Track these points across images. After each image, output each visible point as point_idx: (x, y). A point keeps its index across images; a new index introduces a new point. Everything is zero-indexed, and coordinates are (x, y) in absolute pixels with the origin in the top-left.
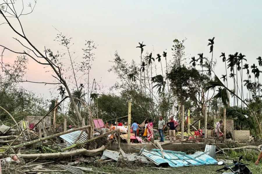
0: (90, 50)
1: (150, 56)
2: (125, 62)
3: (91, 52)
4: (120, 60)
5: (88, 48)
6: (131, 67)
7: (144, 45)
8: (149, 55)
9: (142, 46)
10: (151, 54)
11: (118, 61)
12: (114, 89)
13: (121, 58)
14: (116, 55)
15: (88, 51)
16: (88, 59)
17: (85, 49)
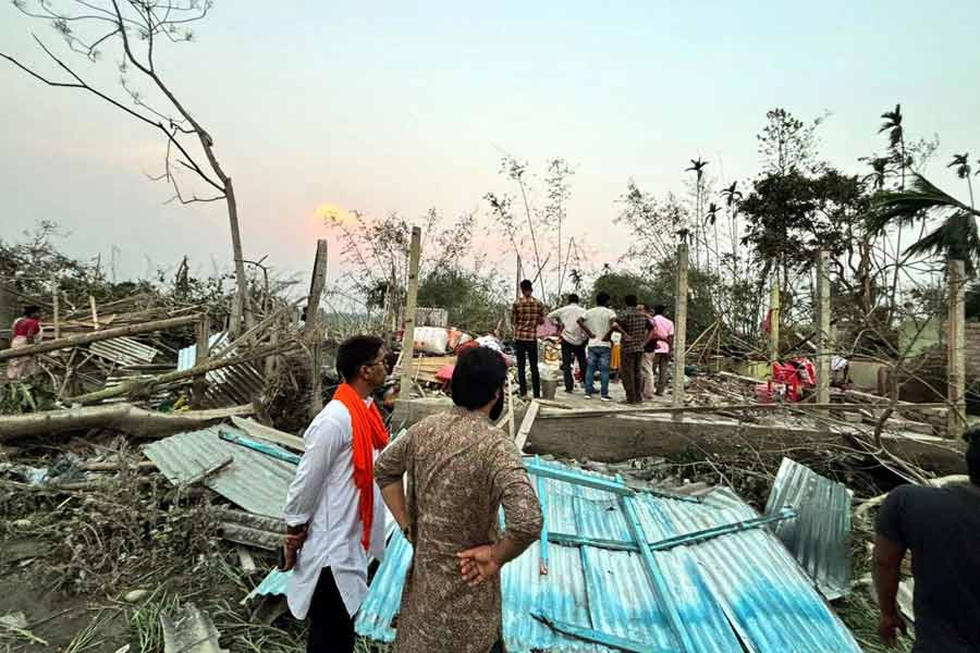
0: (560, 179)
1: (732, 189)
2: (652, 199)
3: (562, 183)
4: (640, 196)
5: (557, 176)
6: (666, 208)
7: (704, 164)
8: (728, 187)
9: (698, 166)
10: (735, 184)
11: (635, 199)
12: (627, 259)
13: (641, 193)
14: (632, 187)
15: (556, 182)
16: (557, 198)
17: (550, 178)
